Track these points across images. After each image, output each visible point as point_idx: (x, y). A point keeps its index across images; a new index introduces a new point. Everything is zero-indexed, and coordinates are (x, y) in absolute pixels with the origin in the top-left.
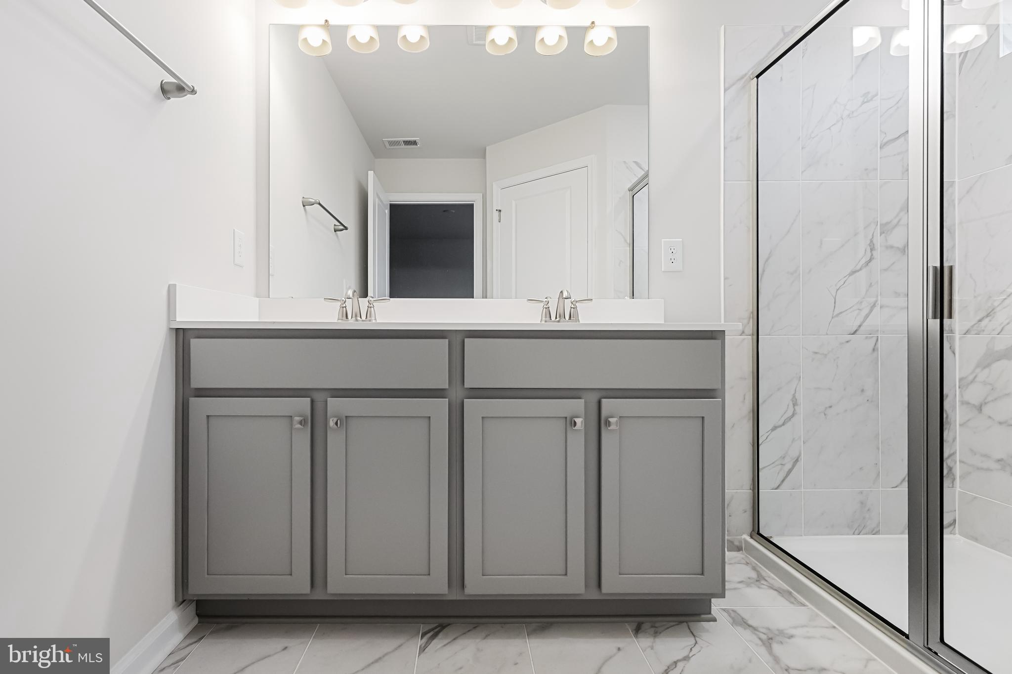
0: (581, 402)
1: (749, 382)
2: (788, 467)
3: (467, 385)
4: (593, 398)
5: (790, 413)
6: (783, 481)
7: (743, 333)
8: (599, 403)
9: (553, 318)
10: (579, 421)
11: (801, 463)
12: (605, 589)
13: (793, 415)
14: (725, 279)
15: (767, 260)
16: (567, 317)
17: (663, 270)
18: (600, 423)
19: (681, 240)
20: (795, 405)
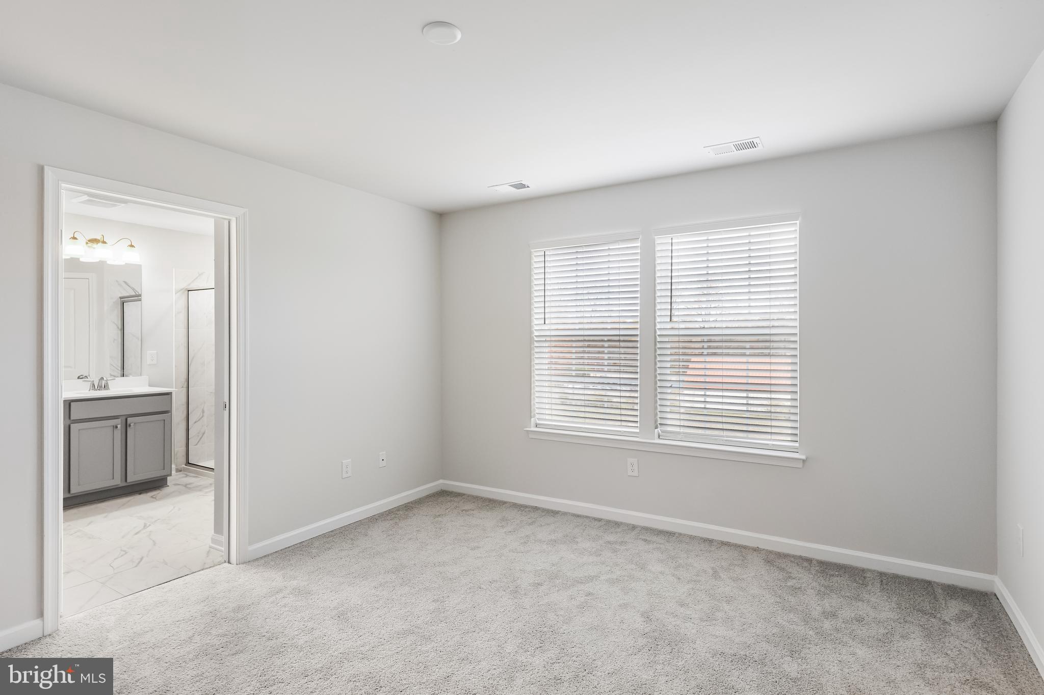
0: (120, 420)
1: (185, 406)
2: (200, 437)
3: (72, 418)
4: (124, 418)
5: (201, 416)
6: (199, 442)
7: (183, 387)
8: (126, 420)
9: (96, 388)
10: (119, 426)
11: (205, 435)
12: (129, 480)
13: (203, 416)
14: (175, 366)
15: (193, 358)
16: (103, 387)
17: (148, 363)
18: (126, 426)
19: (156, 352)
20: (203, 413)
